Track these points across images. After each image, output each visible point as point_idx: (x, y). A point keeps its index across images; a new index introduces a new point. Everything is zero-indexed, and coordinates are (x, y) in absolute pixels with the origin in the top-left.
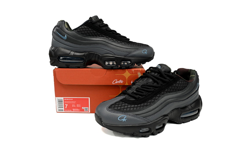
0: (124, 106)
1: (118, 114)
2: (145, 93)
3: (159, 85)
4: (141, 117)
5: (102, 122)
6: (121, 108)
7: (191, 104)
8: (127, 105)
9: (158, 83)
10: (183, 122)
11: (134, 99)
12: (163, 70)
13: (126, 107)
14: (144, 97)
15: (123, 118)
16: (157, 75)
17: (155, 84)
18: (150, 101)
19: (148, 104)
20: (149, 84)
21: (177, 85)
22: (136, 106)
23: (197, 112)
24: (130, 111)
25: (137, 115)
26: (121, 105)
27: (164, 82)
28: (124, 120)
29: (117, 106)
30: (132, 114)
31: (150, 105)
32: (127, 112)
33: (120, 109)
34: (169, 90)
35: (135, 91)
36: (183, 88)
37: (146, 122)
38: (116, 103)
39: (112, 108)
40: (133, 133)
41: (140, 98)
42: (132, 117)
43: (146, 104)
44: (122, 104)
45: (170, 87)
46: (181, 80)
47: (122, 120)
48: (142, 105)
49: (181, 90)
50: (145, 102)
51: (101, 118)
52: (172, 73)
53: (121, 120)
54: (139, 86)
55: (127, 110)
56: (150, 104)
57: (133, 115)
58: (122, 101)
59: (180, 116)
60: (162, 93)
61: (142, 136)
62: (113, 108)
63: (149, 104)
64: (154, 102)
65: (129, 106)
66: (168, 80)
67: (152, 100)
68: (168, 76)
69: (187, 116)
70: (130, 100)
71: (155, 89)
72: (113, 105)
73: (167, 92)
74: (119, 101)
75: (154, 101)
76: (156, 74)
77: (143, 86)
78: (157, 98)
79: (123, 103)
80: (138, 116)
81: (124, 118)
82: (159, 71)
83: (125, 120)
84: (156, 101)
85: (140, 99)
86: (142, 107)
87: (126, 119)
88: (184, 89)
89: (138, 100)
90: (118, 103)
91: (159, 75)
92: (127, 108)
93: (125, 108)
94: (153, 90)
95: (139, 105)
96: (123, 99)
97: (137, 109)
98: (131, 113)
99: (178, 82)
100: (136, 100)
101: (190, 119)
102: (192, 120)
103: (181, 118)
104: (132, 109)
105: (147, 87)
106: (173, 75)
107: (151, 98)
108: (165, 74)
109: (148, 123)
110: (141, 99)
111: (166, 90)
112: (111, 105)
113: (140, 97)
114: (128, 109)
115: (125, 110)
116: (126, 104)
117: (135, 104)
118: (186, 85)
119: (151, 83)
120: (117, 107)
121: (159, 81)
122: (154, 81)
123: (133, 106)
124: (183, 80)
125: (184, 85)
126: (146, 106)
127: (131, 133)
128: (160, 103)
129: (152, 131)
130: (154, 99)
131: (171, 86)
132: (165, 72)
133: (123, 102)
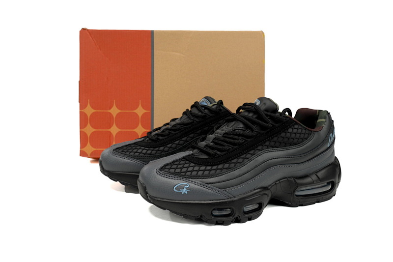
0: (188, 167)
1: (174, 180)
2: (227, 147)
3: (254, 134)
4: (216, 188)
5: (147, 194)
6: (181, 170)
7: (317, 172)
8: (194, 167)
9: (252, 130)
10: (301, 204)
11: (206, 157)
12: (263, 108)
13: (190, 169)
14: (224, 153)
15: (183, 187)
16: (252, 117)
17: (248, 132)
18: (235, 161)
19: (231, 167)
20: (237, 131)
21: (288, 135)
22: (208, 168)
23: (330, 187)
24: (197, 177)
25: (208, 184)
26: (182, 166)
27: (263, 128)
28: (184, 191)
29: (175, 166)
30: (199, 182)
31: (234, 169)
32: (191, 177)
33: (178, 173)
34: (273, 144)
35: (211, 144)
36: (300, 140)
37: (226, 198)
38: (174, 162)
39: (165, 170)
40: (201, 216)
41: (218, 155)
42: (199, 187)
43: (227, 165)
44: (184, 164)
45: (275, 139)
46: (296, 126)
47: (181, 191)
48: (220, 166)
49: (296, 144)
50: (226, 162)
51: (145, 187)
52: (280, 112)
53: (178, 191)
54: (219, 135)
55: (191, 174)
56: (235, 166)
57: (201, 183)
58: (185, 159)
59: (294, 192)
60: (260, 148)
61: (217, 223)
62: (167, 170)
63: (232, 165)
64: (242, 163)
65: (196, 168)
66: (272, 124)
67: (240, 159)
68: (272, 118)
69: (309, 193)
70: (200, 158)
71: (246, 141)
72: (168, 164)
73: (268, 147)
74: (180, 159)
75: (243, 161)
76: (251, 115)
77: (225, 135)
78: (248, 156)
79: (187, 162)
80: (210, 185)
81: (185, 188)
82: (256, 109)
83: (186, 192)
84: (246, 160)
85: (217, 157)
86: (218, 171)
87: (188, 190)
88: (302, 142)
89: (213, 158)
90: (177, 163)
91: (255, 116)
92: (191, 171)
93: (188, 172)
94: (241, 141)
95: (214, 167)
96: (187, 156)
97: (209, 173)
98: (197, 181)
99: (290, 130)
100: (209, 158)
101: (316, 199)
102: (318, 202)
103: (295, 197)
104: (200, 173)
105: (232, 136)
106: (282, 117)
107: (237, 156)
108: (267, 115)
109: (228, 199)
110: (219, 157)
111: (267, 143)
112: (165, 165)
113: (218, 153)
114: (194, 173)
115: (188, 173)
116: (192, 164)
117: (208, 166)
118: (306, 136)
119: (239, 131)
120: (175, 169)
121: (254, 127)
122: (247, 127)
123: (203, 168)
124: (300, 127)
125: (302, 136)
126: (227, 169)
127: (196, 216)
128: (254, 165)
129: (237, 215)
130: (243, 158)
131: (276, 136)
132: (266, 110)
133: (187, 160)
